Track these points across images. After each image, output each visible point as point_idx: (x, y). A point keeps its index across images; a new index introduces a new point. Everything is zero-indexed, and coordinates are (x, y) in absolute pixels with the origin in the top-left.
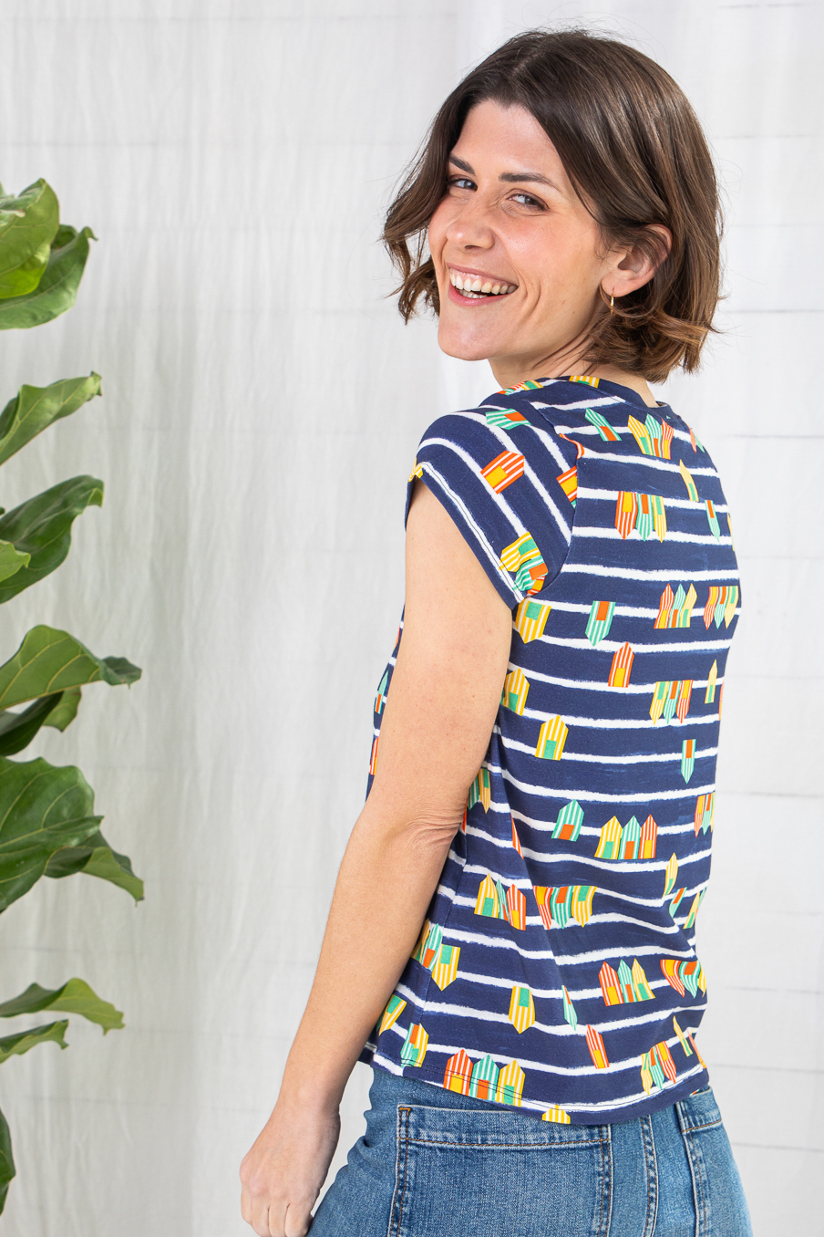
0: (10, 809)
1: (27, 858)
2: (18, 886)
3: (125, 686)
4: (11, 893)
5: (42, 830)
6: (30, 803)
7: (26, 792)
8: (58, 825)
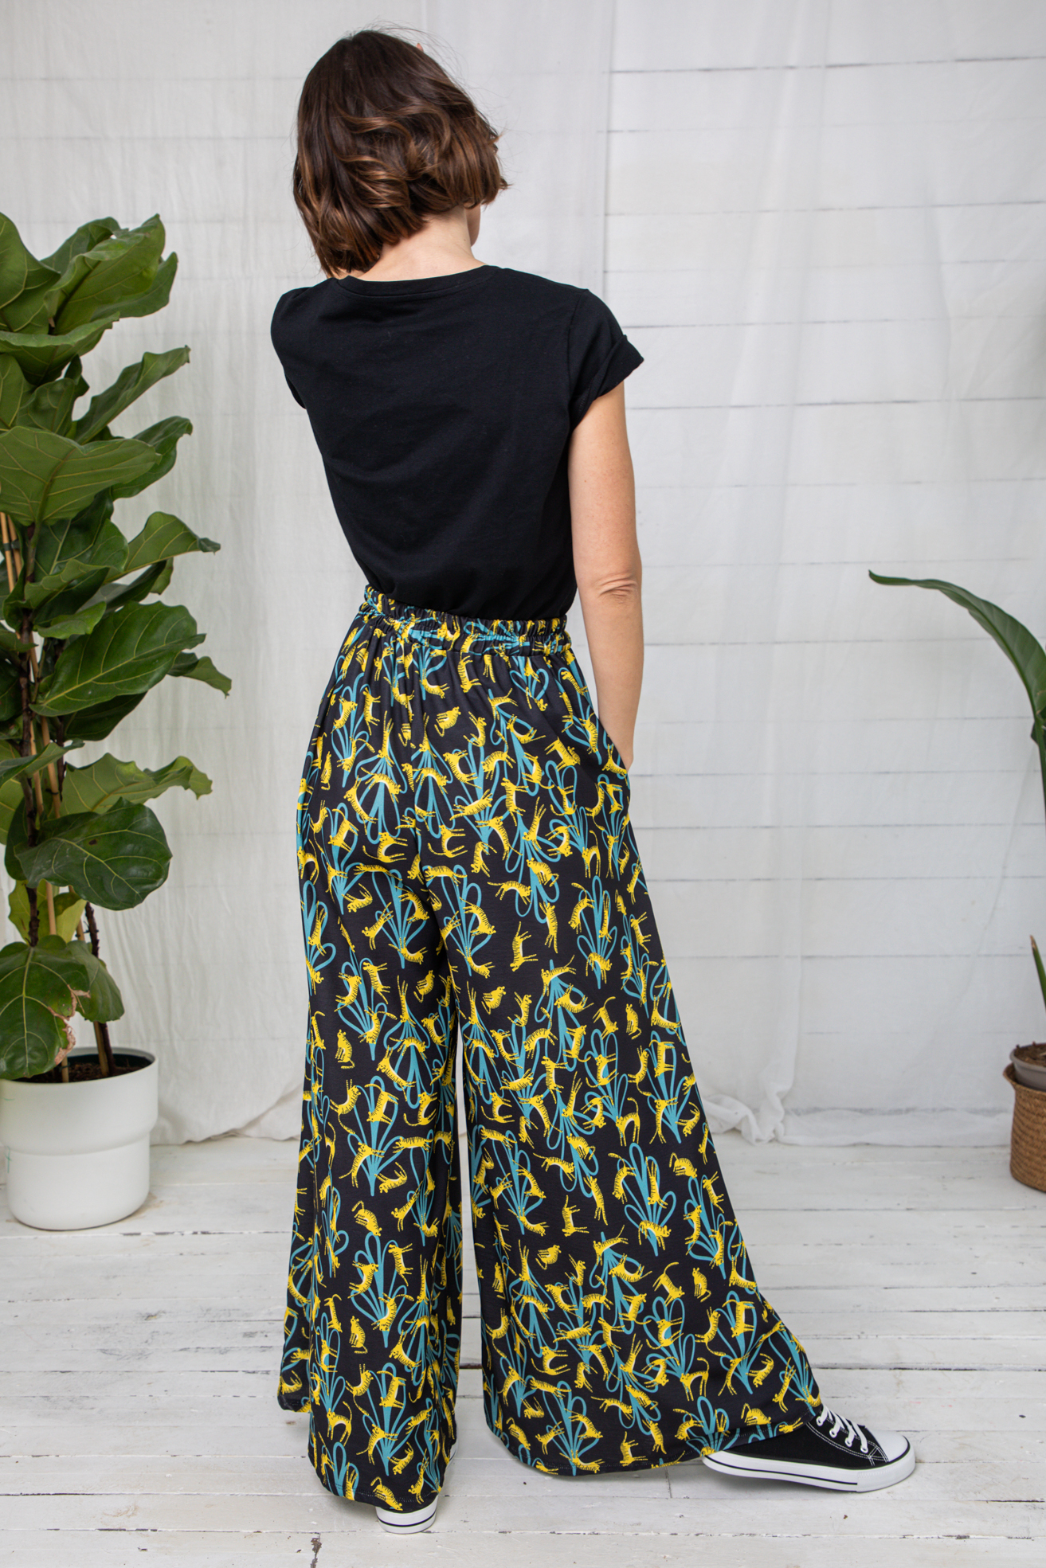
0: (142, 633)
1: (160, 658)
2: (156, 676)
3: (211, 553)
4: (151, 680)
5: (164, 645)
6: (156, 629)
7: (152, 622)
8: (176, 641)
